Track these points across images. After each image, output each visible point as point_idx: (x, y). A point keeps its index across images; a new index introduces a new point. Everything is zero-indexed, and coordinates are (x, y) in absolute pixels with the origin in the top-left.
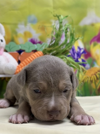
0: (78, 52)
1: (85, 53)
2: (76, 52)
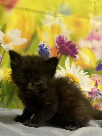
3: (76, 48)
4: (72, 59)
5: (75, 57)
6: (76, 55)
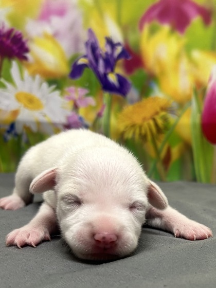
0: (106, 54)
1: (126, 57)
2: (101, 55)
3: (24, 39)
5: (25, 58)
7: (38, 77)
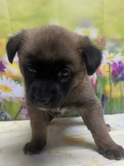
3: (3, 63)
4: (2, 73)
5: (4, 71)
6: (5, 70)
7: (9, 78)
